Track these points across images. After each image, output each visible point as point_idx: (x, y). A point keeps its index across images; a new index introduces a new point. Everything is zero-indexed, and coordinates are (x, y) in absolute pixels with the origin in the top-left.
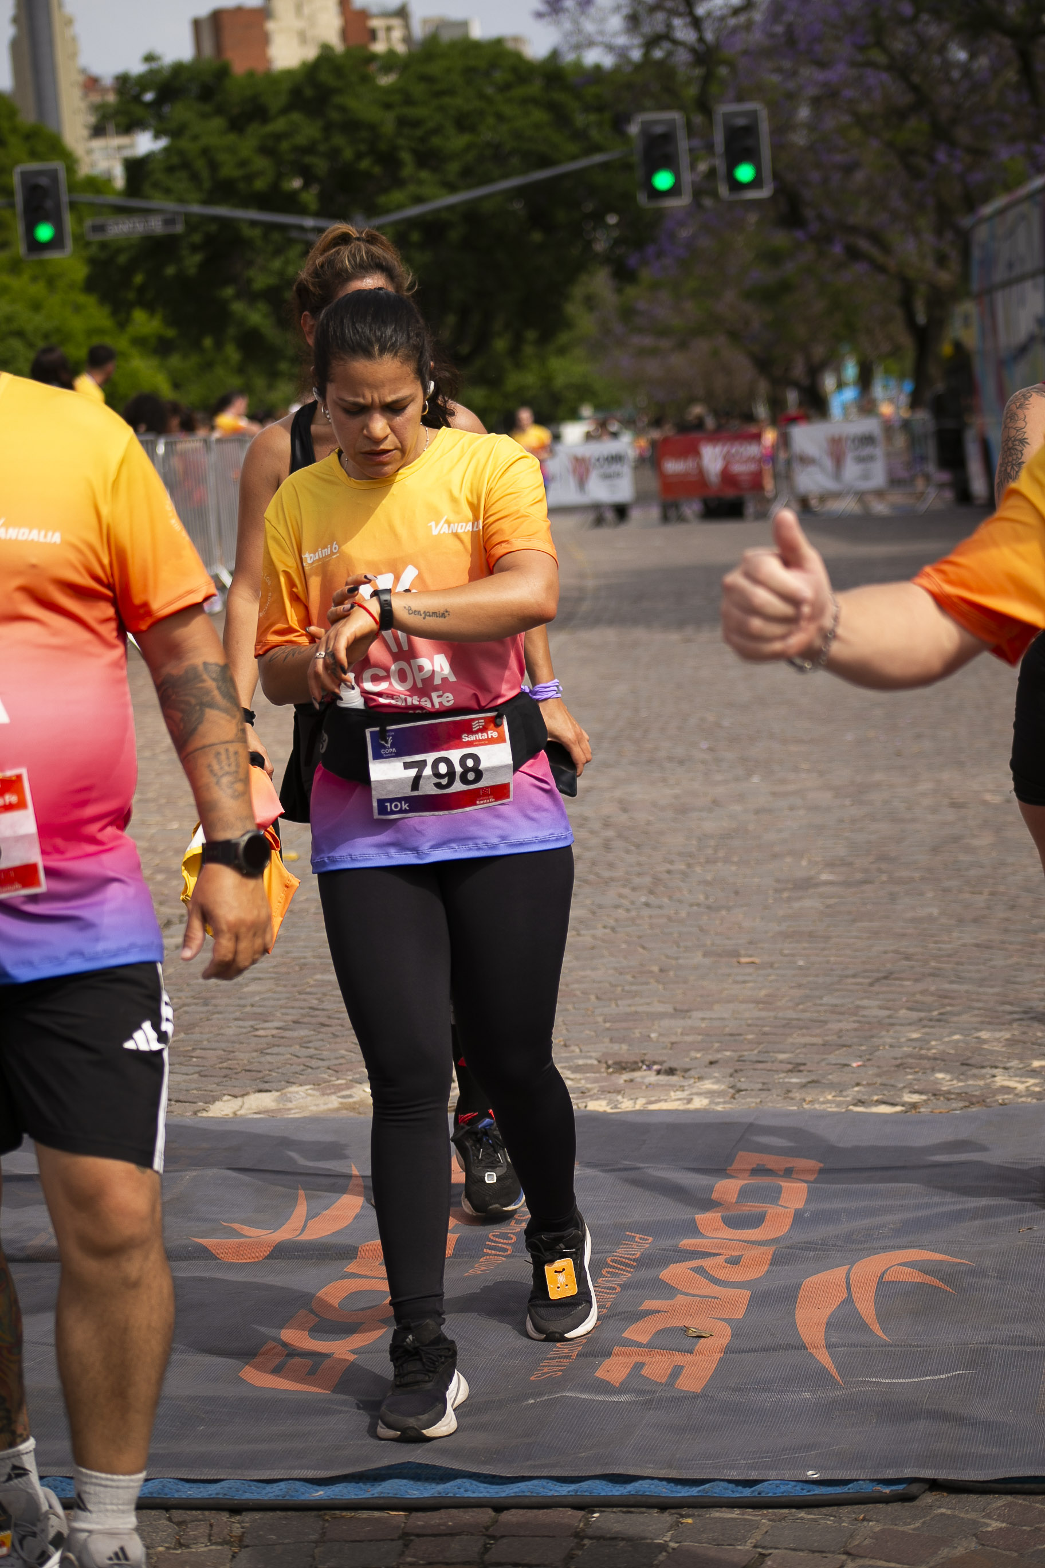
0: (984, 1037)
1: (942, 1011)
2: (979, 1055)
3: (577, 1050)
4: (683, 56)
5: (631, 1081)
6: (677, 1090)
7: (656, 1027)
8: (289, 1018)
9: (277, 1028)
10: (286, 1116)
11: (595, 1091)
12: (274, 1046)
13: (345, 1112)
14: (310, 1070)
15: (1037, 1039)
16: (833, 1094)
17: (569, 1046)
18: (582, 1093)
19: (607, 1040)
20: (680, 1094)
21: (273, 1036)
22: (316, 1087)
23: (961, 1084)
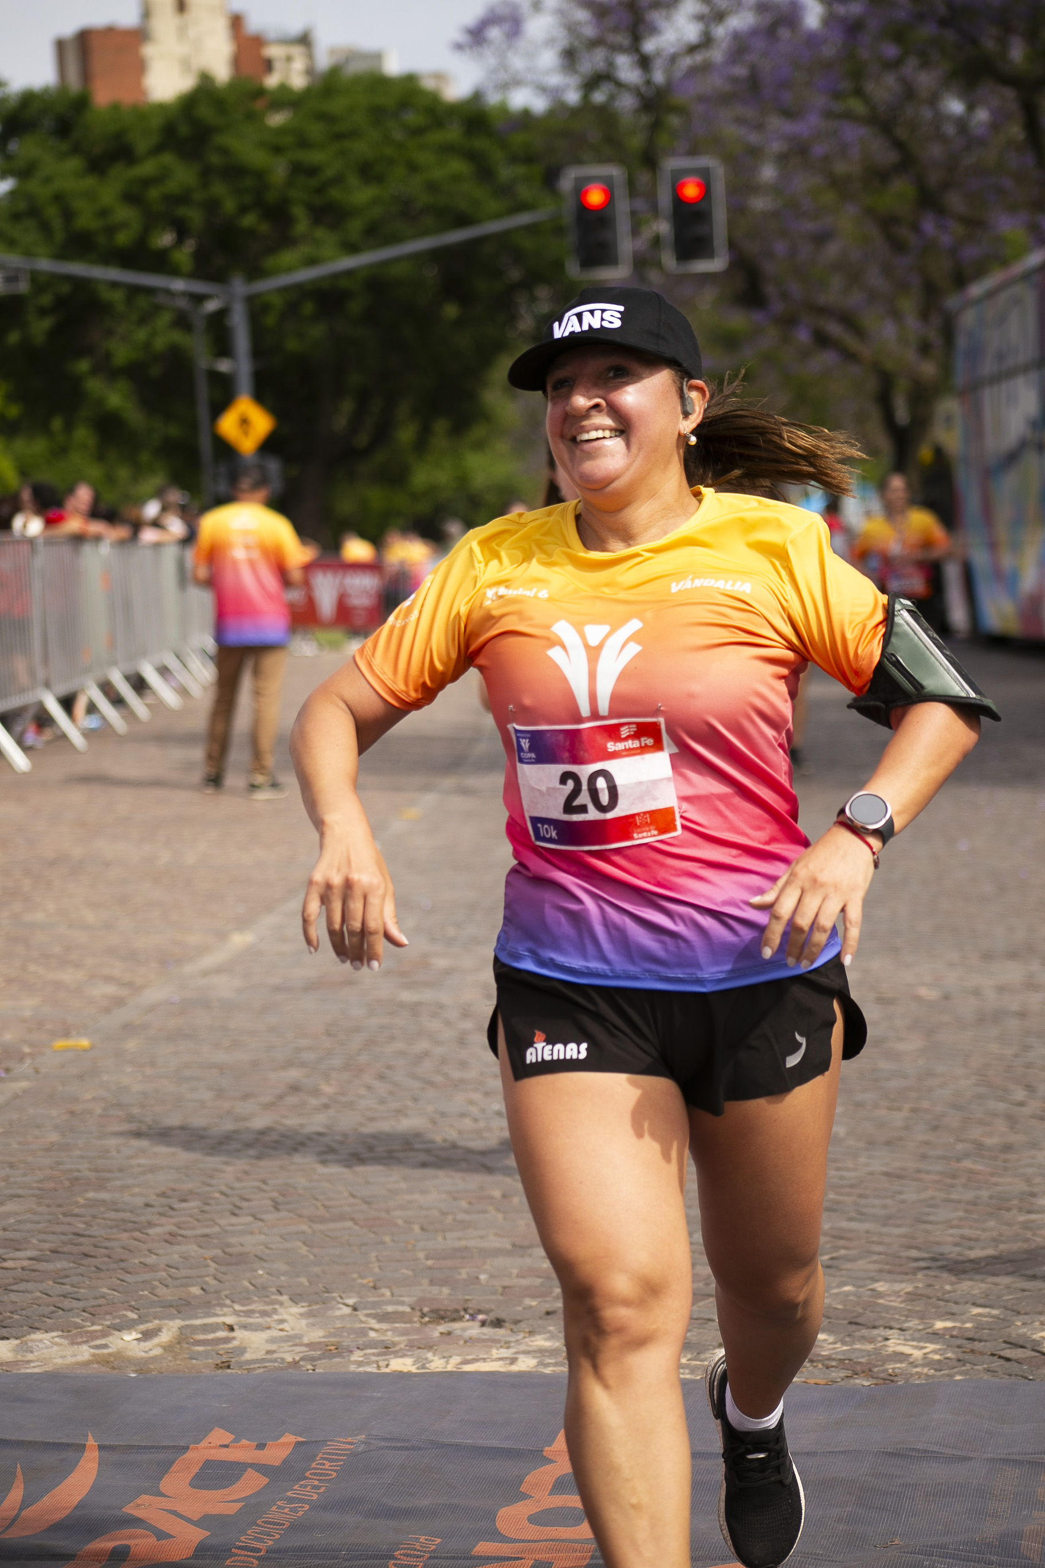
0: (881, 1289)
1: (835, 1255)
2: (872, 1312)
3: (388, 1293)
4: (627, 103)
5: (449, 1333)
6: (501, 1347)
7: (487, 1267)
8: (47, 1246)
9: (30, 1259)
10: (23, 1371)
11: (402, 1346)
12: (22, 1280)
13: (96, 1366)
14: (61, 1312)
15: (944, 1294)
16: (689, 1356)
17: (379, 1288)
18: (386, 1348)
19: (425, 1281)
20: (504, 1353)
21: (23, 1269)
22: (65, 1334)
23: (845, 1348)
